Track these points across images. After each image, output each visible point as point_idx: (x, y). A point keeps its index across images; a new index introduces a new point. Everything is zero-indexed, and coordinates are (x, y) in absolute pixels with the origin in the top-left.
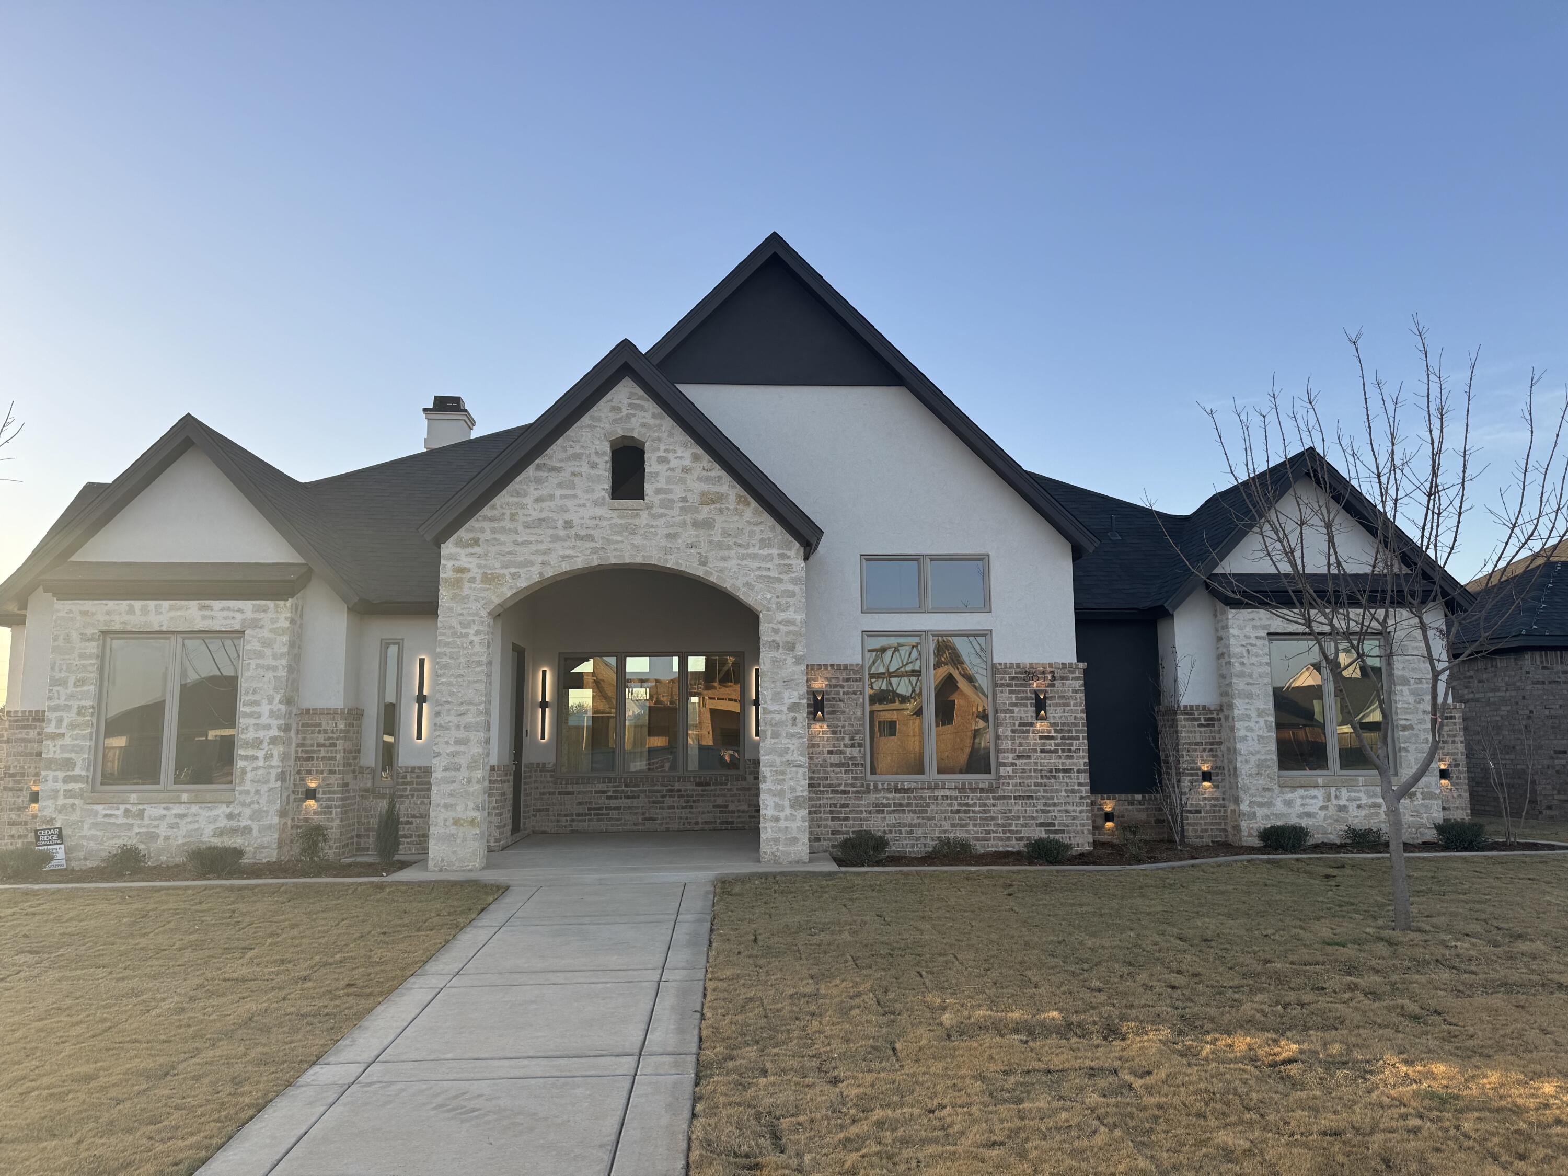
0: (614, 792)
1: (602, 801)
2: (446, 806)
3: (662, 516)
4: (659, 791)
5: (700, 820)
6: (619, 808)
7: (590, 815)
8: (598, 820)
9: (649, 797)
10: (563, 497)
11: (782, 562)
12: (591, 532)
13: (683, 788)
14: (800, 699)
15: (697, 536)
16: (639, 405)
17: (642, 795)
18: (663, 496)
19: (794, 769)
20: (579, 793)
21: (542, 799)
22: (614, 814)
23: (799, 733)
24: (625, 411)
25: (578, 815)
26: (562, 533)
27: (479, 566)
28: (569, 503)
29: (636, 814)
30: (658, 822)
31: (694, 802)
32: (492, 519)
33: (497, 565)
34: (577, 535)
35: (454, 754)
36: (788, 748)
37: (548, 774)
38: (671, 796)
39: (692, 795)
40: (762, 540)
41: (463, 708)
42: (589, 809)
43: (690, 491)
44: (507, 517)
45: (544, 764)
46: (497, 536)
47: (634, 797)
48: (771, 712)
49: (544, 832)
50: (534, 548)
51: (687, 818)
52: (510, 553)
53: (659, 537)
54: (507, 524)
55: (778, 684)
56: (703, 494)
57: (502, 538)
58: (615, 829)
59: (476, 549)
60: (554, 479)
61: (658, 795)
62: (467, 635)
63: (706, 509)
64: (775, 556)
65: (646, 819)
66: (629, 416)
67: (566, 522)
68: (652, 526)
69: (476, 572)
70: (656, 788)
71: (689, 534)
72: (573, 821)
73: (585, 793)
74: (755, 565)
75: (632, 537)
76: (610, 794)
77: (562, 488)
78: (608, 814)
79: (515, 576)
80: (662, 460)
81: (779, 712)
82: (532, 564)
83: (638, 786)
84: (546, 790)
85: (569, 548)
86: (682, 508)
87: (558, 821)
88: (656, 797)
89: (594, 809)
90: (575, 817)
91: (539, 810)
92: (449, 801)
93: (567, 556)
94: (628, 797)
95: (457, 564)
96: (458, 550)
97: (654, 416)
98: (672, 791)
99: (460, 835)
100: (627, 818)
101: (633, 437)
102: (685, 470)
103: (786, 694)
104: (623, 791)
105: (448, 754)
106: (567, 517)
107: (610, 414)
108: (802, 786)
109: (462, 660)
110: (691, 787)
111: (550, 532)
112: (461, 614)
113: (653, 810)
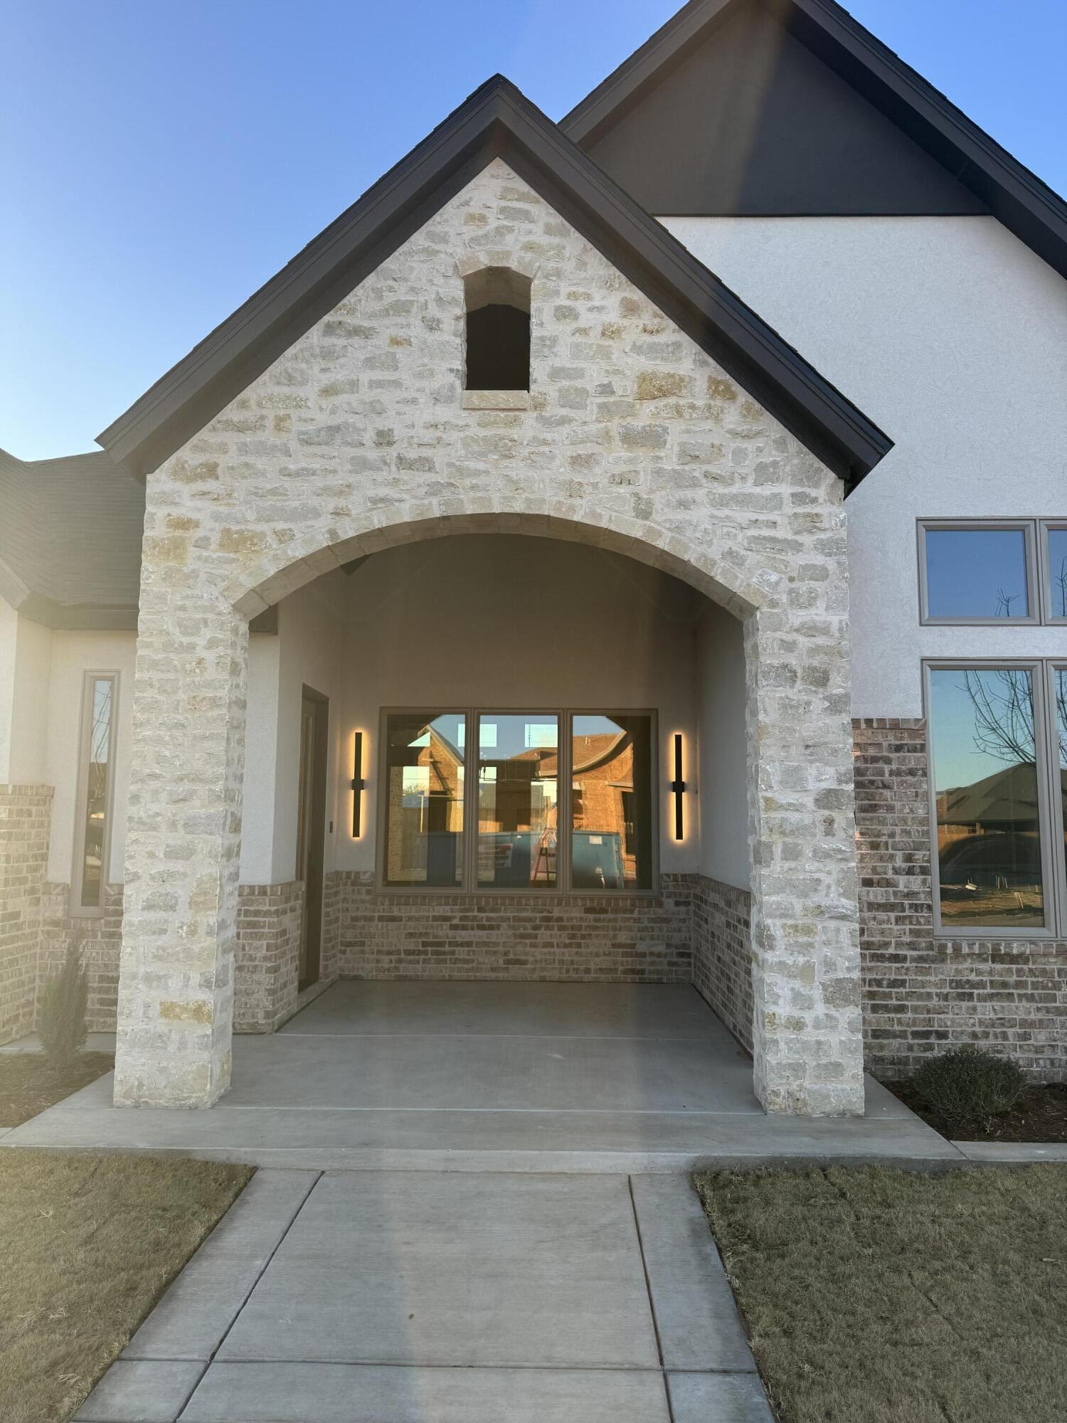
0: (461, 919)
1: (444, 932)
2: (148, 979)
3: (563, 421)
4: (530, 920)
5: (592, 966)
6: (469, 944)
7: (426, 953)
8: (439, 962)
9: (514, 928)
10: (374, 384)
11: (800, 510)
12: (426, 452)
13: (565, 916)
14: (840, 782)
15: (631, 461)
16: (520, 211)
17: (504, 925)
18: (565, 383)
19: (833, 924)
20: (410, 919)
21: (354, 927)
22: (462, 953)
23: (840, 851)
24: (493, 223)
25: (408, 952)
26: (372, 454)
27: (216, 517)
28: (387, 397)
29: (495, 953)
30: (529, 966)
31: (583, 937)
32: (241, 428)
33: (251, 515)
34: (400, 459)
35: (164, 878)
36: (818, 881)
37: (364, 889)
38: (547, 928)
39: (580, 928)
40: (761, 468)
41: (182, 788)
42: (425, 945)
43: (617, 372)
44: (270, 423)
45: (357, 873)
46: (251, 459)
47: (491, 928)
48: (781, 807)
49: (357, 978)
50: (319, 482)
51: (572, 963)
52: (273, 492)
53: (557, 462)
54: (268, 436)
55: (793, 751)
56: (643, 378)
57: (260, 463)
58: (464, 975)
59: (210, 485)
60: (358, 350)
61: (529, 925)
62: (191, 647)
63: (649, 407)
64: (787, 500)
65: (508, 962)
66: (500, 231)
67: (380, 434)
68: (545, 442)
69: (209, 529)
70: (524, 914)
71: (616, 457)
72: (400, 961)
73: (418, 919)
74: (744, 516)
75: (506, 462)
76: (456, 921)
77: (372, 368)
78: (453, 953)
79: (284, 536)
80: (564, 314)
81: (797, 808)
82: (316, 513)
83: (498, 910)
84: (359, 914)
85: (387, 484)
86: (602, 407)
87: (378, 961)
88: (525, 928)
89: (433, 944)
90: (403, 956)
91: (349, 944)
92: (156, 968)
93: (382, 500)
94: (482, 927)
95: (176, 512)
96: (179, 485)
97: (549, 230)
98: (548, 919)
99: (175, 1037)
100: (481, 959)
101: (508, 269)
102: (610, 332)
103: (811, 771)
104: (475, 918)
105: (153, 878)
106: (382, 424)
107: (465, 229)
108: (849, 959)
109: (183, 696)
110: (578, 915)
111: (352, 452)
112: (182, 608)
113: (520, 949)
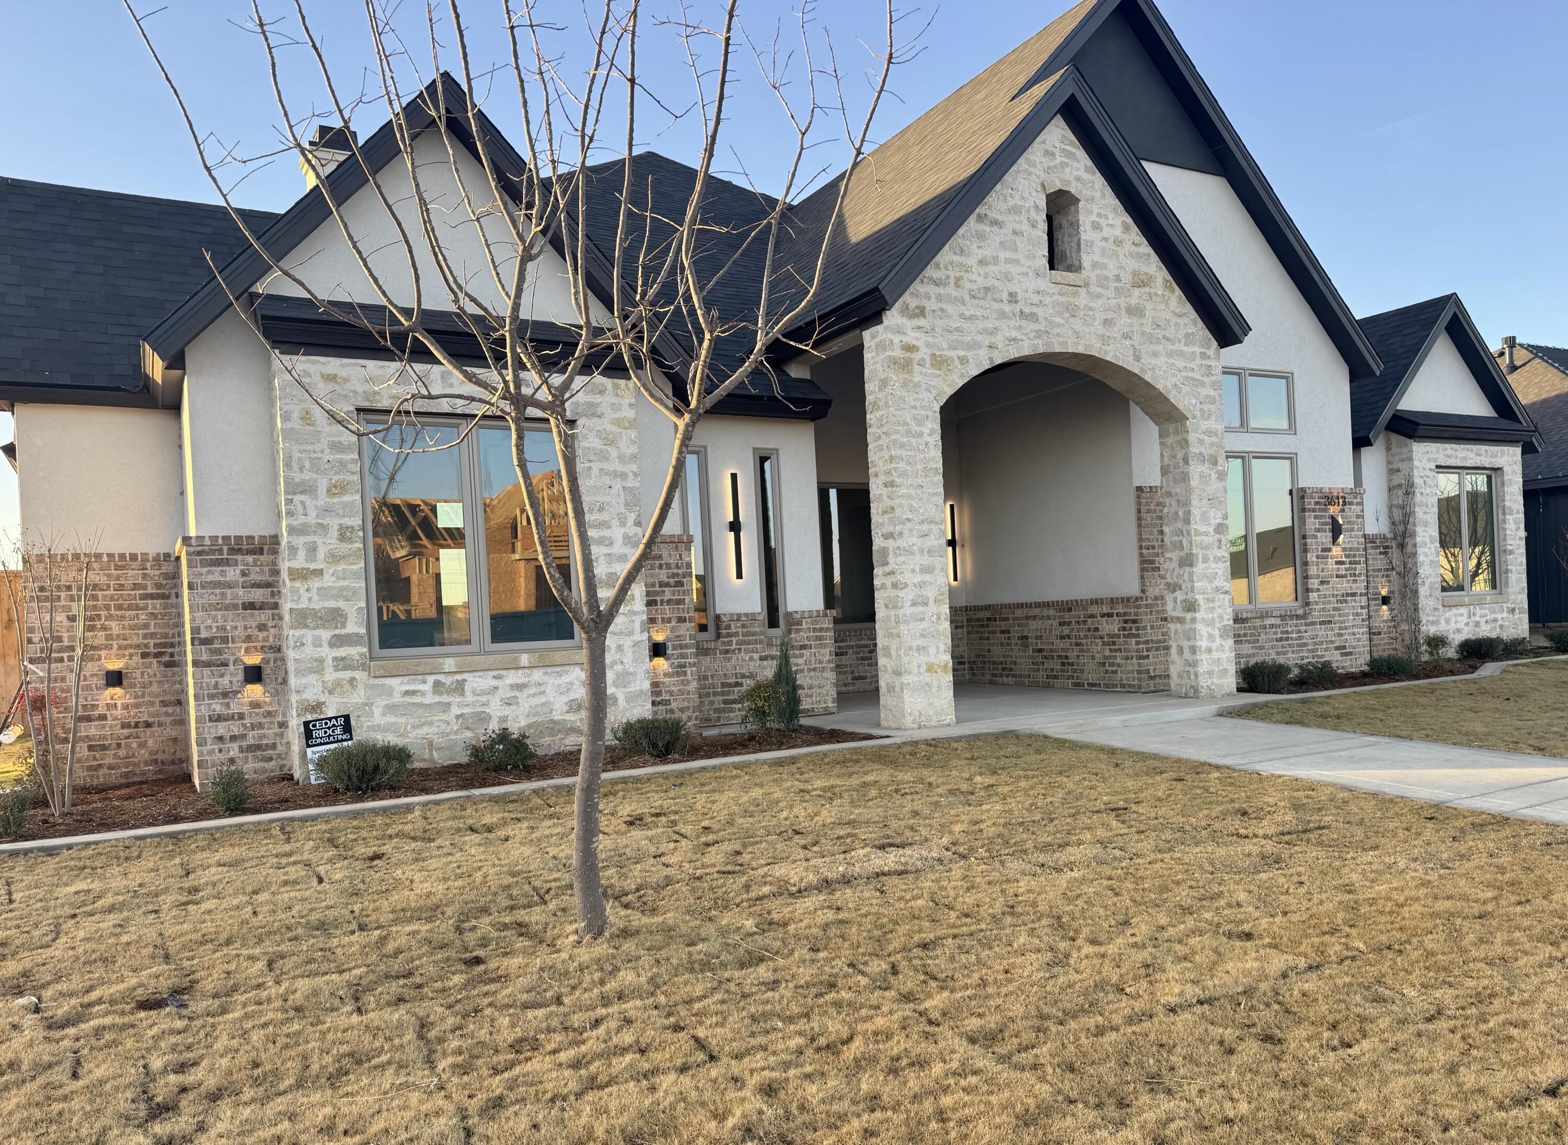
3: (1099, 296)
10: (1008, 261)
11: (1204, 362)
12: (1035, 309)
15: (1131, 325)
16: (1071, 153)
18: (1099, 271)
19: (1222, 596)
23: (1224, 557)
24: (1059, 160)
26: (1007, 308)
27: (928, 345)
28: (1014, 270)
32: (937, 283)
33: (945, 345)
34: (1021, 312)
36: (1216, 573)
40: (1187, 335)
41: (925, 528)
43: (1122, 268)
44: (952, 281)
46: (944, 306)
48: (1201, 534)
50: (981, 325)
52: (958, 330)
53: (1097, 322)
54: (951, 290)
55: (1204, 501)
56: (1135, 274)
57: (949, 308)
59: (921, 322)
60: (996, 236)
62: (920, 434)
63: (1137, 292)
64: (1198, 356)
66: (1063, 165)
67: (1010, 294)
68: (1091, 309)
69: (924, 353)
71: (1124, 321)
74: (1181, 364)
75: (1072, 320)
77: (1005, 249)
79: (963, 360)
80: (1096, 227)
82: (978, 345)
85: (1015, 328)
86: (1116, 288)
93: (1014, 340)
95: (906, 339)
96: (904, 320)
97: (1086, 170)
101: (1068, 192)
102: (1118, 242)
103: (1212, 513)
106: (1013, 288)
107: (1044, 160)
108: (1228, 614)
109: (919, 467)
111: (996, 306)
112: (914, 407)
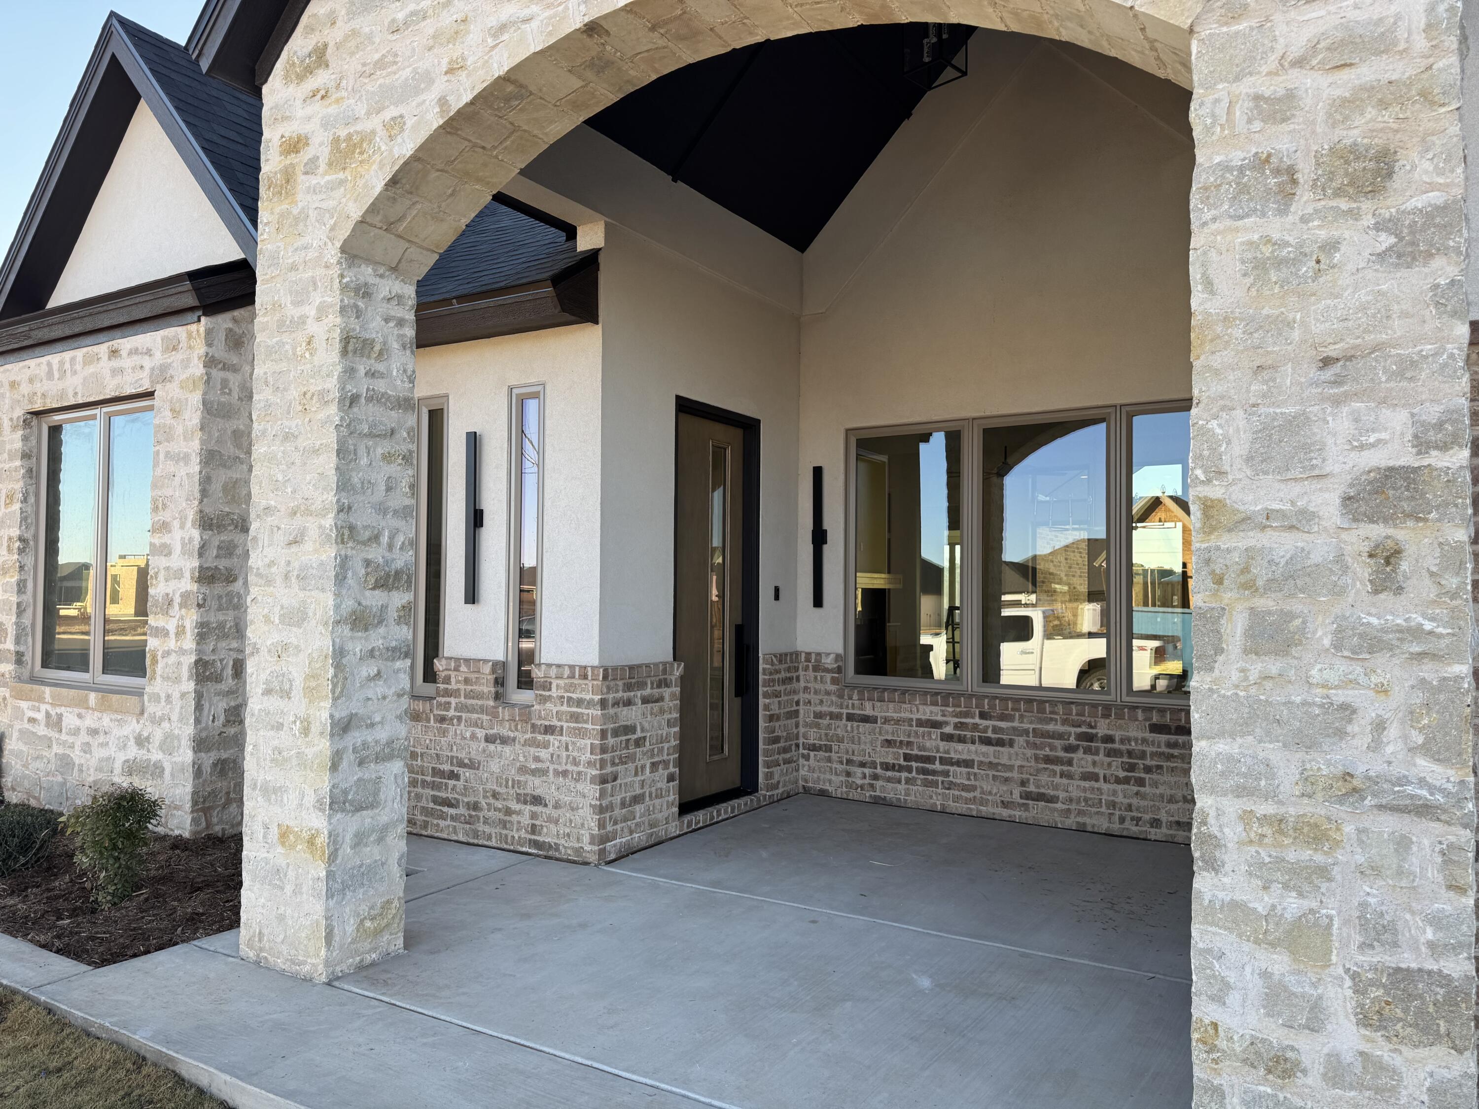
0: (957, 726)
1: (932, 743)
4: (1060, 736)
5: (1163, 817)
6: (968, 764)
7: (909, 770)
8: (927, 784)
9: (1035, 746)
13: (1118, 734)
14: (1425, 446)
17: (1020, 741)
20: (886, 720)
21: (818, 726)
22: (959, 774)
25: (887, 767)
27: (326, 124)
29: (1006, 780)
30: (1059, 806)
31: (1148, 770)
33: (360, 108)
35: (280, 651)
37: (828, 676)
38: (1088, 751)
39: (1143, 755)
41: (295, 525)
42: (907, 757)
45: (819, 654)
47: (1000, 743)
49: (823, 793)
50: (430, 28)
51: (1129, 808)
52: (382, 63)
55: (1287, 376)
58: (961, 807)
59: (319, 78)
61: (1058, 743)
65: (1027, 796)
69: (318, 143)
70: (1051, 727)
72: (875, 777)
73: (898, 722)
76: (948, 730)
78: (946, 774)
81: (1291, 522)
82: (428, 80)
83: (1010, 718)
84: (824, 709)
87: (848, 774)
88: (1053, 748)
89: (918, 758)
90: (879, 771)
91: (814, 748)
92: (273, 776)
93: (505, 27)
94: (987, 742)
95: (288, 130)
96: (289, 91)
98: (1090, 738)
99: (291, 874)
100: (987, 787)
103: (1337, 424)
104: (975, 727)
105: (270, 652)
110: (1140, 735)
113: (1044, 778)
